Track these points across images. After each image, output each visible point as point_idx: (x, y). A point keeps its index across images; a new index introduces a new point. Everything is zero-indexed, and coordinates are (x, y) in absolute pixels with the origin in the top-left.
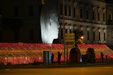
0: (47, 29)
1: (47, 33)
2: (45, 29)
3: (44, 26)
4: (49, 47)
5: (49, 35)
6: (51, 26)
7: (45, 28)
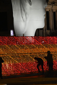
0: (24, 10)
1: (24, 17)
2: (20, 11)
3: (19, 5)
4: (29, 44)
5: (28, 22)
6: (31, 4)
7: (20, 9)
